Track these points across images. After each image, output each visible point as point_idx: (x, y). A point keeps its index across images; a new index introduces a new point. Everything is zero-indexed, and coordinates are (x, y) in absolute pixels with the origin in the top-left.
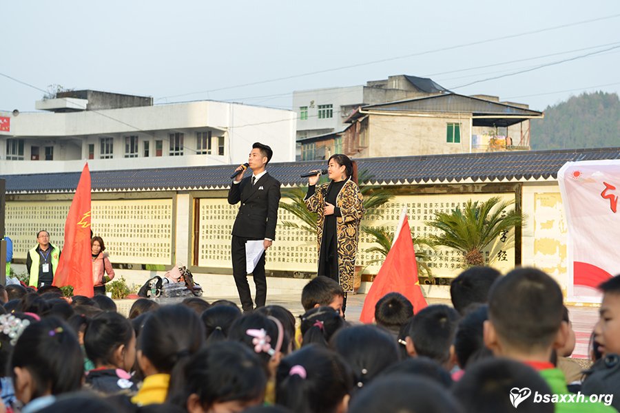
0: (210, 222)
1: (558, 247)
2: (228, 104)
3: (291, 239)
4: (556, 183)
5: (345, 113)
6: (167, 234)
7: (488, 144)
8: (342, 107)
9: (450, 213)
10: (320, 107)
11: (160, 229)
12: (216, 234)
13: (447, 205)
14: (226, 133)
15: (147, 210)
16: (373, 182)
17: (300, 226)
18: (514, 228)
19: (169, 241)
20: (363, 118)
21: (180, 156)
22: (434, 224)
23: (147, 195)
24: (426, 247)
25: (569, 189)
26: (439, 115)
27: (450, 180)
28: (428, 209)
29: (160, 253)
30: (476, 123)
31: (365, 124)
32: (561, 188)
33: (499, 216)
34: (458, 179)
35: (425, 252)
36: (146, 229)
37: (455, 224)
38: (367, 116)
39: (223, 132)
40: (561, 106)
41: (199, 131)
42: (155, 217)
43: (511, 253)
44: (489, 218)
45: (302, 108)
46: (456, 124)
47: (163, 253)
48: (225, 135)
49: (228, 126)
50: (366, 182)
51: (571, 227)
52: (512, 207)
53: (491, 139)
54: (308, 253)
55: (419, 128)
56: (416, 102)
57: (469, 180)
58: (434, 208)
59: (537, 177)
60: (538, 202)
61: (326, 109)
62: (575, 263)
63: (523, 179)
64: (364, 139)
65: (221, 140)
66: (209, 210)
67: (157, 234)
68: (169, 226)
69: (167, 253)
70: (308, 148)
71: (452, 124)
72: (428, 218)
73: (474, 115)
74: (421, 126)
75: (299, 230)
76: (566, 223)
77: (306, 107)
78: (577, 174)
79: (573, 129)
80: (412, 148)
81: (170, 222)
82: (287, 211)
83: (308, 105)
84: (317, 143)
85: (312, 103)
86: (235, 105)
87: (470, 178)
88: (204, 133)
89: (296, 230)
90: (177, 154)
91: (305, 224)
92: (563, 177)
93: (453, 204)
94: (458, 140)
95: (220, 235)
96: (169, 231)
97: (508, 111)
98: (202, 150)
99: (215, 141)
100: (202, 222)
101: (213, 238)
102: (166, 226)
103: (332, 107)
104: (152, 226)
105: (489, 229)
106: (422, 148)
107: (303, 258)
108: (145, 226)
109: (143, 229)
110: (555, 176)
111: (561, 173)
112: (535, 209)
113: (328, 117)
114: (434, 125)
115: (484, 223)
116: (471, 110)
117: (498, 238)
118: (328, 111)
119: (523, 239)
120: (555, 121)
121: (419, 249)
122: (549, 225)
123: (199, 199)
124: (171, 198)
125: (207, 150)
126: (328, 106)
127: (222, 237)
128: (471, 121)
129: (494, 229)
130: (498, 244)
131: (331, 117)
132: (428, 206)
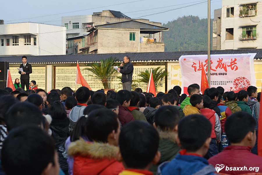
0: (59, 75)
1: (179, 83)
2: (38, 24)
3: (89, 80)
4: (178, 62)
5: (84, 26)
6: (43, 79)
7: (146, 41)
8: (83, 24)
9: (145, 72)
10: (73, 24)
11: (41, 77)
12: (62, 79)
13: (143, 69)
14: (37, 36)
15: (35, 70)
16: (118, 61)
17: (94, 76)
18: (165, 77)
19: (44, 81)
20: (95, 30)
21: (17, 46)
22: (139, 75)
23: (36, 65)
24: (136, 83)
25: (182, 64)
26: (126, 29)
27: (144, 61)
28: (137, 70)
29: (41, 86)
30: (141, 32)
31: (96, 33)
32: (180, 64)
33: (160, 73)
34: (147, 61)
35: (136, 85)
36: (35, 77)
37: (147, 75)
38: (97, 29)
39: (36, 35)
40: (174, 22)
41: (25, 35)
42: (39, 73)
43: (164, 85)
44: (157, 74)
45: (65, 24)
46: (133, 33)
47: (42, 85)
48: (37, 37)
49: (38, 33)
50: (116, 61)
51: (183, 76)
52: (164, 70)
53: (148, 39)
54: (96, 85)
55: (118, 35)
56: (117, 24)
57: (151, 61)
58: (139, 70)
59: (172, 60)
60: (173, 68)
61: (76, 25)
62: (184, 87)
63: (168, 61)
64: (95, 39)
65: (35, 39)
66: (59, 70)
67: (39, 79)
68: (44, 76)
69: (43, 85)
70: (70, 42)
71: (132, 33)
72: (137, 73)
73: (141, 29)
74: (120, 33)
75: (94, 77)
76: (181, 75)
77: (67, 24)
78: (185, 59)
79: (180, 32)
80: (116, 43)
81: (45, 74)
82: (89, 71)
83: (68, 23)
84: (74, 40)
85: (70, 22)
86: (41, 24)
87: (151, 60)
88: (27, 36)
89: (92, 77)
90: (16, 45)
91: (96, 75)
92: (180, 60)
93: (145, 69)
94: (134, 40)
95: (63, 79)
96: (44, 78)
97: (154, 28)
98: (27, 43)
99: (32, 39)
100: (56, 75)
101: (61, 80)
102: (43, 76)
103: (78, 24)
104: (37, 76)
105: (157, 77)
106: (119, 43)
107: (94, 87)
108: (35, 76)
109: (34, 77)
110: (178, 60)
111: (180, 59)
112: (172, 70)
113: (77, 28)
114: (125, 33)
115: (156, 75)
116: (139, 27)
117: (160, 80)
118: (77, 25)
119: (168, 80)
120: (172, 28)
121: (134, 83)
122: (176, 75)
123: (55, 66)
124: (45, 66)
125: (29, 43)
126: (77, 23)
127: (64, 80)
128: (139, 32)
129: (158, 77)
130: (160, 82)
131: (78, 28)
132: (137, 69)
